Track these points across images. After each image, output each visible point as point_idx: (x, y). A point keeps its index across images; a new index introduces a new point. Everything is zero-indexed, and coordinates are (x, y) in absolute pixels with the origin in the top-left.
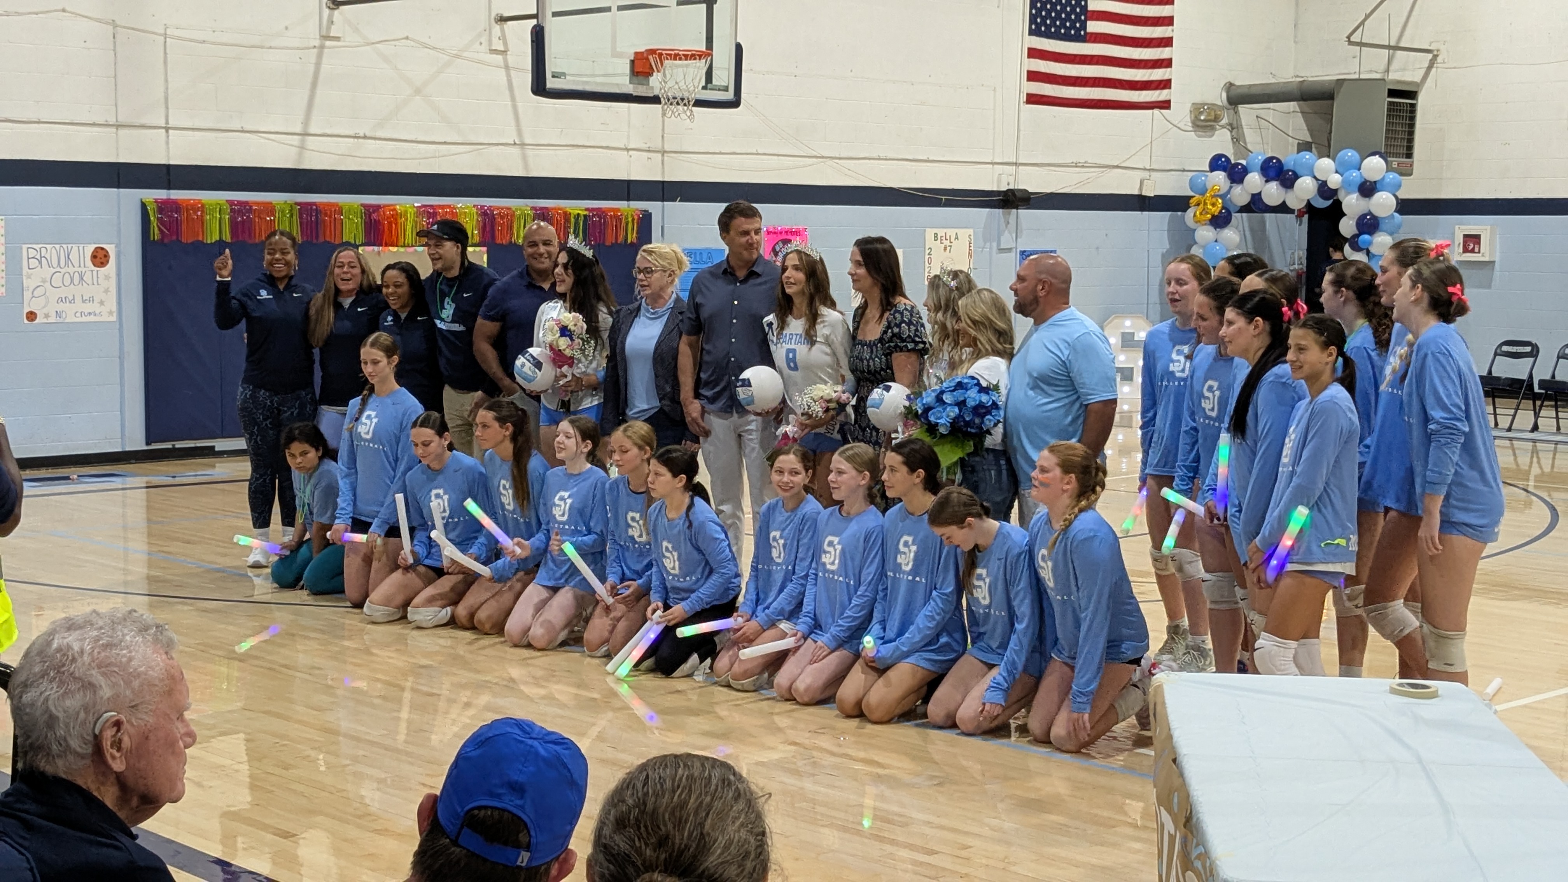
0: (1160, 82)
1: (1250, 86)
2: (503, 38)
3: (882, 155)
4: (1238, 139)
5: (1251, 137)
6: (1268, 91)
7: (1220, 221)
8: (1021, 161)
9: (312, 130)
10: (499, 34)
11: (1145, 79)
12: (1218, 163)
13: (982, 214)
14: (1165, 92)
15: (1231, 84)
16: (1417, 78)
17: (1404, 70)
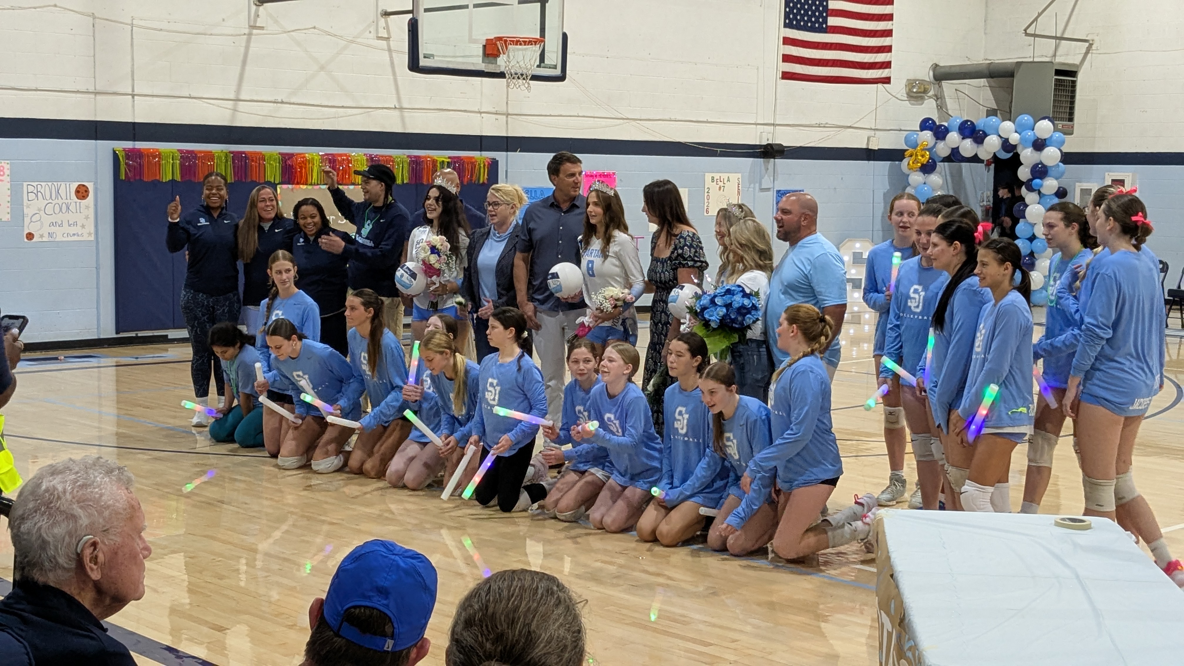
0: (883, 63)
1: (951, 66)
2: (387, 28)
3: (673, 118)
4: (941, 107)
5: (951, 104)
6: (964, 70)
7: (928, 168)
8: (777, 123)
9: (242, 98)
10: (384, 25)
11: (872, 61)
12: (926, 124)
13: (749, 161)
14: (887, 70)
15: (937, 65)
16: (1077, 62)
17: (1067, 55)
